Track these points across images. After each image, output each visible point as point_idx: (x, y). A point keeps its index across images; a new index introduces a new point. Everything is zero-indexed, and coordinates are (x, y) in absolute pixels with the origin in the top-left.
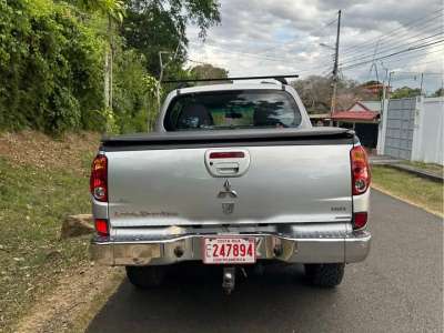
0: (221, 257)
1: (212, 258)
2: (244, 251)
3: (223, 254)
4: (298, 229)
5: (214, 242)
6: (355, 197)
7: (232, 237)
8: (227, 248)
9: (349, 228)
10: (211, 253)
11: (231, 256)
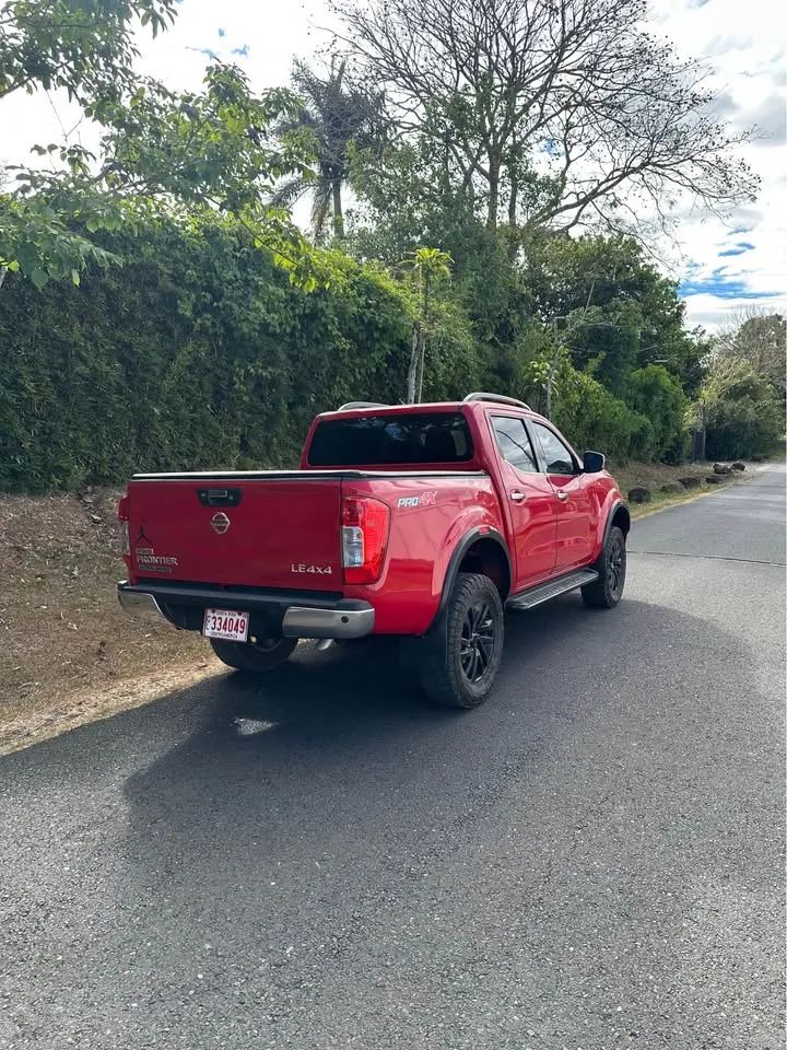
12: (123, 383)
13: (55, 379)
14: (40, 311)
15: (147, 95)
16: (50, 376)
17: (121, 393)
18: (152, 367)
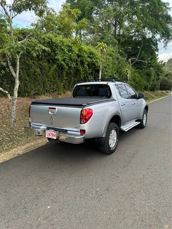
0: (49, 136)
1: (47, 136)
2: (54, 135)
3: (49, 135)
4: (68, 132)
5: (48, 132)
6: (81, 125)
7: (52, 131)
8: (50, 134)
9: (79, 133)
10: (47, 134)
11: (51, 136)
12: (40, 73)
13: (27, 72)
14: (24, 57)
15: (50, 12)
16: (26, 72)
17: (40, 75)
18: (46, 70)
